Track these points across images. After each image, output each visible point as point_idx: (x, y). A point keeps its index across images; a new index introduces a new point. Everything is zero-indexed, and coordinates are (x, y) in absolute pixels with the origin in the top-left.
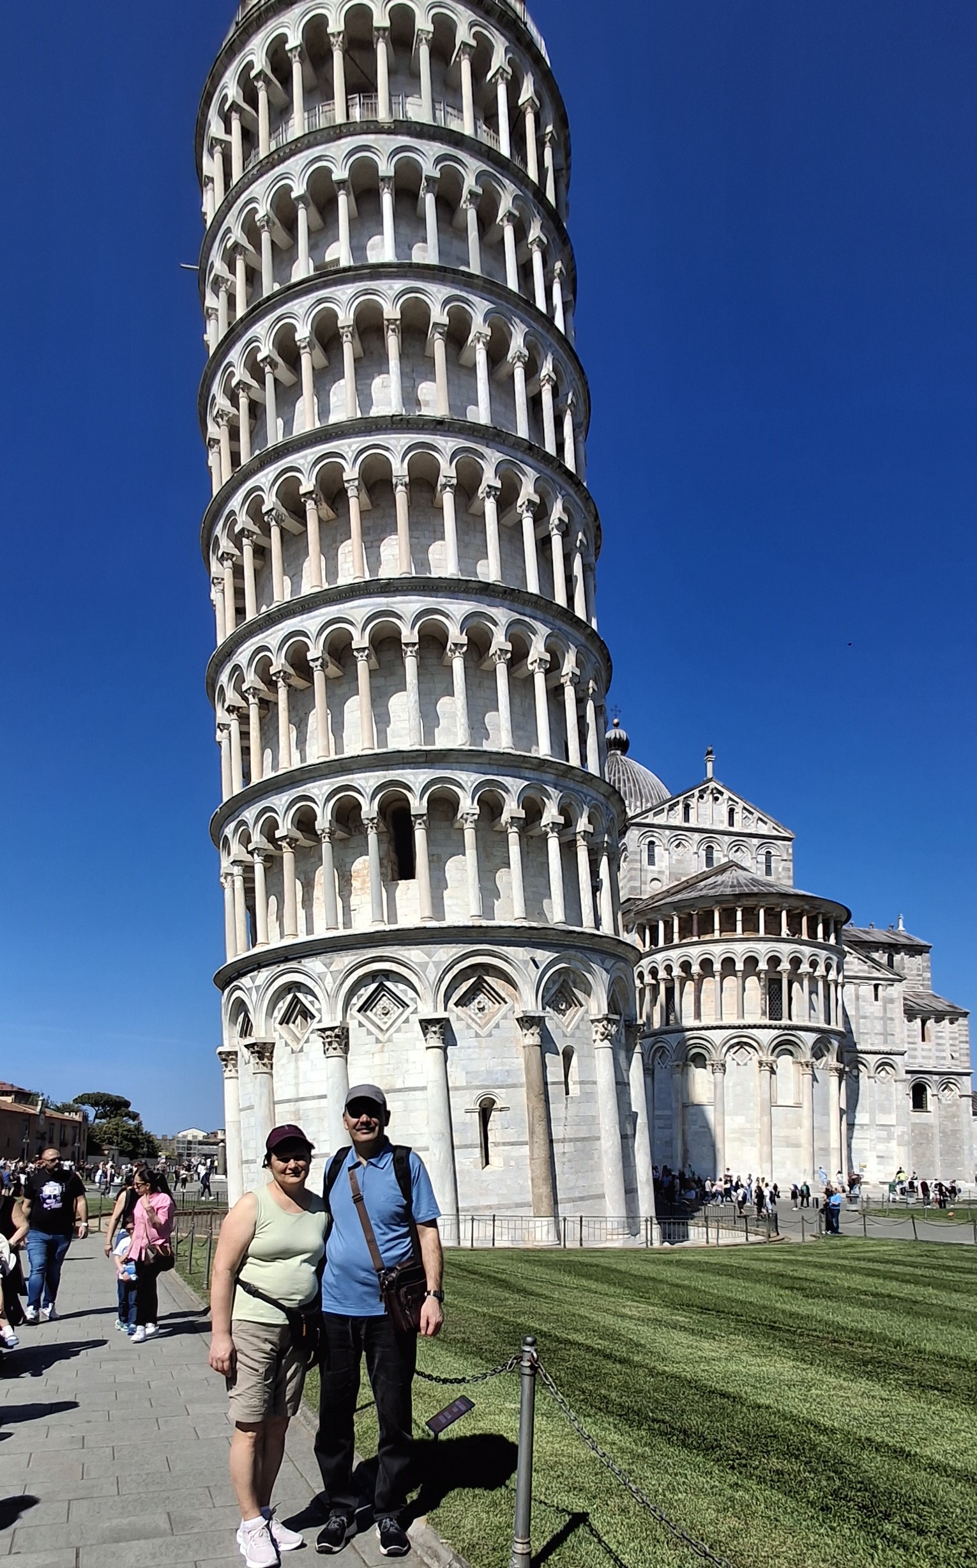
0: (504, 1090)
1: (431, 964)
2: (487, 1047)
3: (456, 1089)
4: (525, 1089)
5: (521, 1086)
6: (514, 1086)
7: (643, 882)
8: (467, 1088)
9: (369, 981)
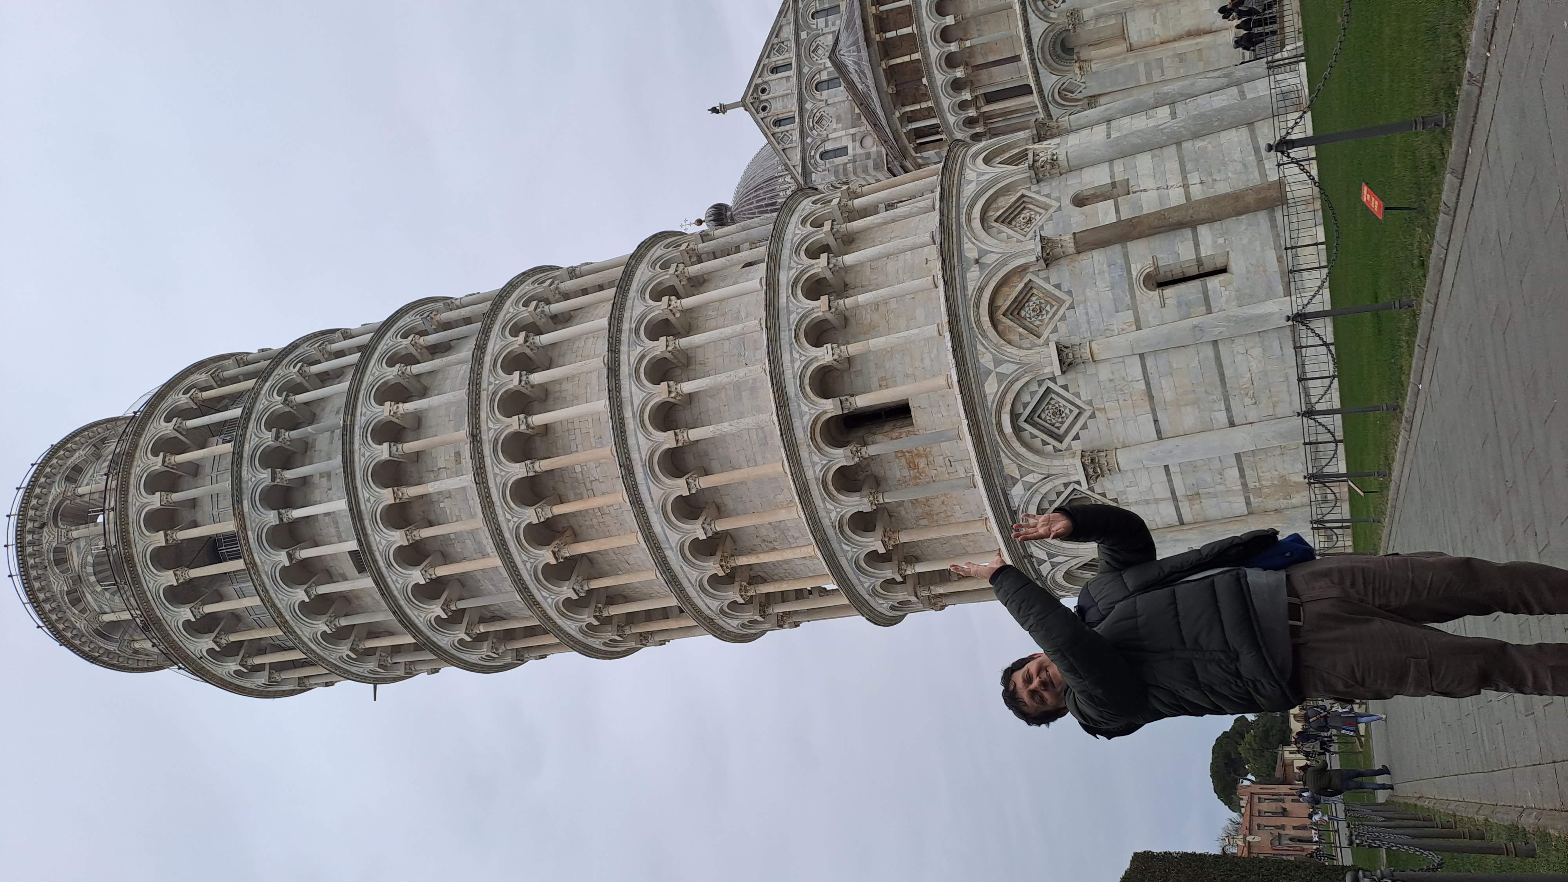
0: (1133, 266)
2: (1084, 293)
3: (1137, 320)
5: (1126, 248)
6: (1126, 256)
7: (868, 156)
8: (1134, 307)
9: (1026, 435)
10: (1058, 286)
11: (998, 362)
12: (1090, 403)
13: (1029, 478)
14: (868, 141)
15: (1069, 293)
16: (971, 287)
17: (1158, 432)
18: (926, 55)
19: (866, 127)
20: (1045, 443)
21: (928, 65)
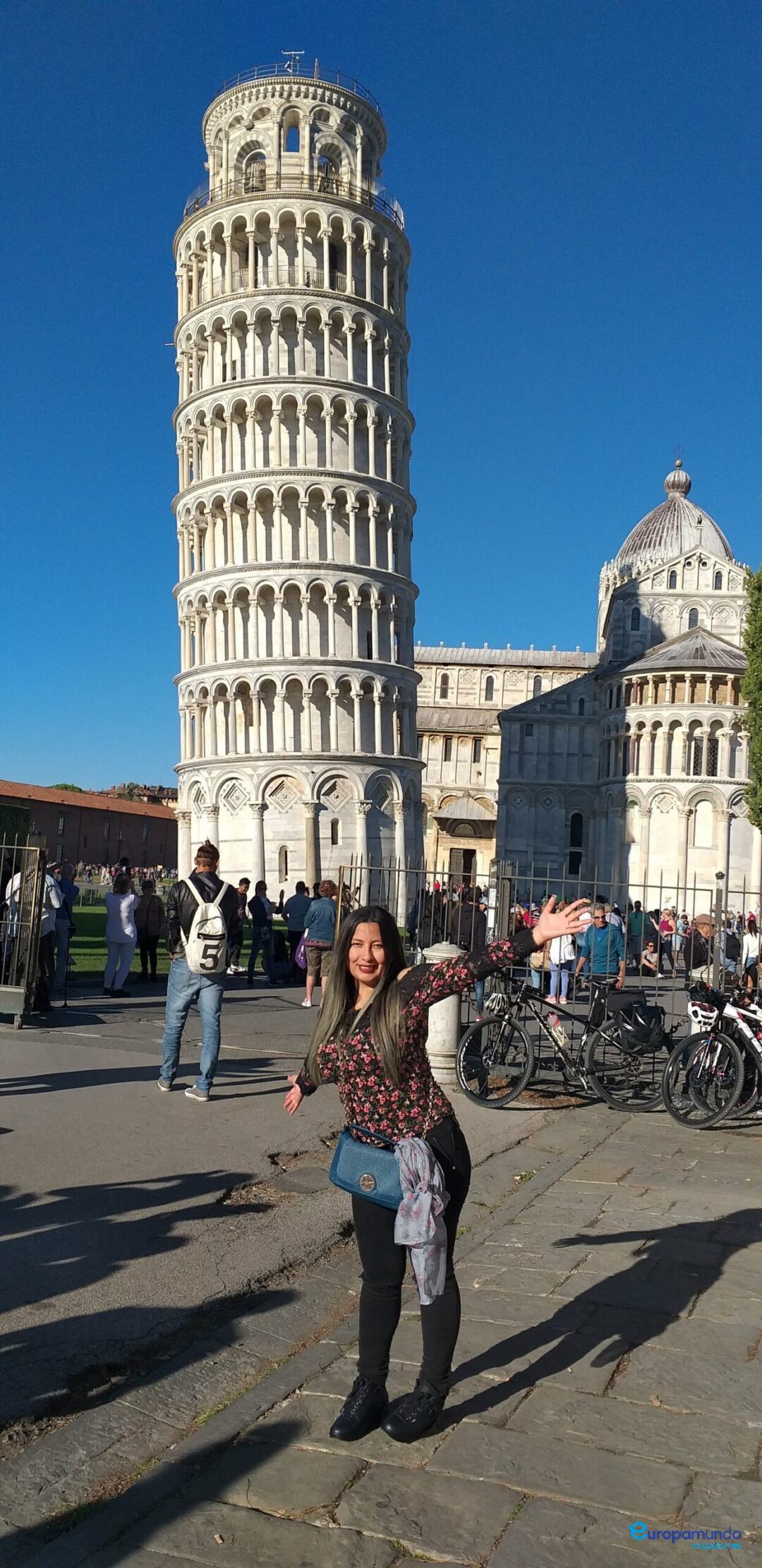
0: (293, 842)
1: (255, 776)
2: (285, 819)
3: (268, 840)
4: (305, 842)
5: (304, 839)
6: (299, 839)
7: (624, 647)
8: (273, 840)
9: (229, 783)
10: (291, 808)
11: (258, 775)
12: (237, 814)
13: (210, 780)
15: (287, 812)
16: (298, 767)
17: (222, 841)
20: (225, 790)
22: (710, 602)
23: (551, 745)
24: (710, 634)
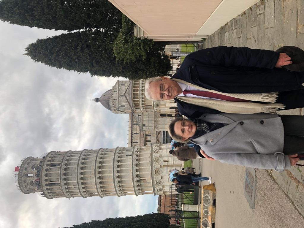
6: (168, 168)
7: (128, 108)
11: (155, 177)
12: (163, 181)
14: (128, 106)
15: (163, 171)
16: (154, 169)
18: (140, 103)
19: (128, 104)
21: (140, 104)
22: (119, 93)
23: (147, 121)
24: (125, 92)
